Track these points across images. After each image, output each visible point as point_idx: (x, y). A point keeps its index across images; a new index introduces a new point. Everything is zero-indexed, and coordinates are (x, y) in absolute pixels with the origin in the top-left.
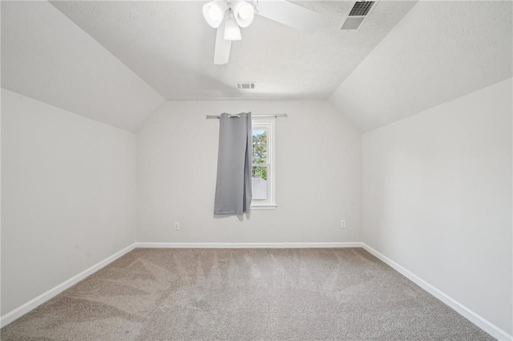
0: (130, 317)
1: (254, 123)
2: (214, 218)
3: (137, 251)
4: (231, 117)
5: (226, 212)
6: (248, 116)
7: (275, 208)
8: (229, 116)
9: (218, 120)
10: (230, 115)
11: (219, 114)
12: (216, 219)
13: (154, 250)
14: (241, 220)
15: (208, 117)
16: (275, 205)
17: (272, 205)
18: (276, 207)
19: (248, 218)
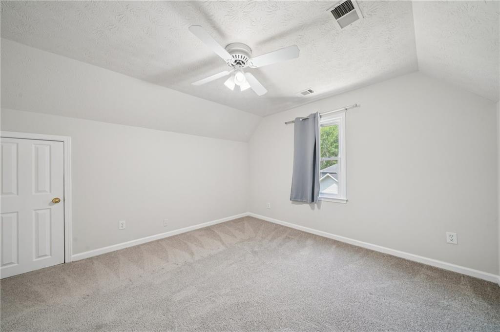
0: (223, 244)
1: (321, 121)
2: (292, 203)
3: (249, 218)
4: (303, 120)
5: (299, 200)
6: (315, 116)
7: (345, 202)
8: (301, 120)
9: (293, 124)
10: (301, 118)
11: (294, 119)
12: (293, 205)
13: (255, 219)
14: (313, 208)
15: (286, 123)
16: (345, 199)
17: (342, 199)
18: (347, 201)
19: (319, 207)
